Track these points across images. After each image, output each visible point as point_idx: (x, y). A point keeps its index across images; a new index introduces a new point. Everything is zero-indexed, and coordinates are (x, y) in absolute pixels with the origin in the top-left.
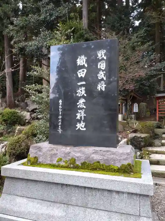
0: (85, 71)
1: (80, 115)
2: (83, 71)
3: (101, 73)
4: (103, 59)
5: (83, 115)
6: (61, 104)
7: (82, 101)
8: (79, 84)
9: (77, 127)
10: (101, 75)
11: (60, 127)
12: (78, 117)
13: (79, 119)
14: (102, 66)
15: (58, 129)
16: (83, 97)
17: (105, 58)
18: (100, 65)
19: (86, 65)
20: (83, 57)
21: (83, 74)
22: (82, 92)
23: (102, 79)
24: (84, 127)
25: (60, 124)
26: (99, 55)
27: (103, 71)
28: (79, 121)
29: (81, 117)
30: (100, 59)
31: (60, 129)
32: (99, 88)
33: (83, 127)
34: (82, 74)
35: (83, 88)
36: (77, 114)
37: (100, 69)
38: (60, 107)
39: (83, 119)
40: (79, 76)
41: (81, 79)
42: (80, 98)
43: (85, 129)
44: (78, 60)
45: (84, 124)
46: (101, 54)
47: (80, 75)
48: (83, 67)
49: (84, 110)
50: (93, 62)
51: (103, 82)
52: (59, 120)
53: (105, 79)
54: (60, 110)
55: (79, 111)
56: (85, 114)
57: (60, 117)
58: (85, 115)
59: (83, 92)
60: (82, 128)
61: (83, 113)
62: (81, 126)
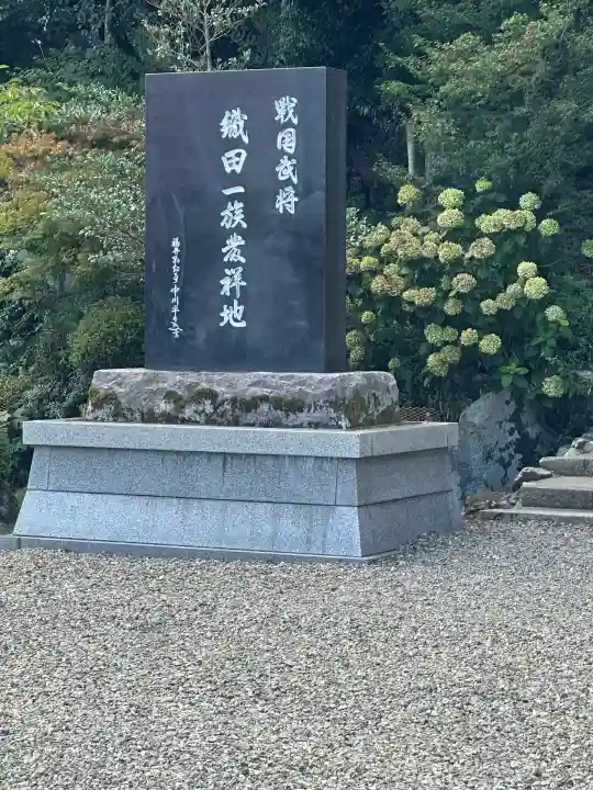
0: (244, 154)
1: (231, 282)
2: (239, 155)
3: (285, 162)
4: (289, 124)
5: (239, 282)
6: (176, 250)
7: (235, 242)
8: (228, 192)
9: (222, 319)
10: (286, 170)
11: (175, 318)
12: (226, 291)
13: (228, 294)
14: (287, 141)
15: (171, 326)
16: (238, 230)
17: (295, 121)
18: (283, 139)
19: (246, 139)
20: (236, 113)
21: (237, 163)
22: (234, 215)
23: (289, 182)
24: (242, 319)
25: (175, 310)
26: (281, 112)
27: (290, 157)
28: (229, 301)
29: (233, 290)
30: (282, 121)
31: (175, 325)
32: (280, 205)
33: (239, 318)
34: (234, 162)
35: (239, 205)
36: (222, 282)
37: (283, 152)
38: (175, 259)
39: (238, 296)
40: (228, 170)
41: (234, 179)
42: (229, 233)
43: (243, 324)
44: (224, 122)
45: (242, 308)
46: (285, 108)
47: (230, 165)
48: (237, 143)
49: (240, 269)
50: (263, 130)
51: (290, 189)
52: (174, 300)
53: (295, 180)
54: (176, 269)
55: (227, 271)
56: (243, 279)
57: (175, 290)
58: (244, 284)
59: (239, 218)
60: (236, 320)
61: (237, 277)
62: (232, 315)
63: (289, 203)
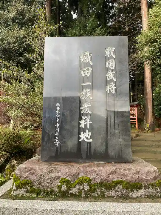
0: (91, 69)
1: (85, 122)
2: (88, 70)
3: (110, 73)
4: (112, 57)
6: (58, 108)
7: (87, 105)
8: (83, 84)
9: (81, 138)
10: (110, 76)
11: (57, 138)
12: (82, 126)
14: (111, 64)
15: (55, 141)
16: (88, 100)
17: (114, 56)
18: (109, 63)
19: (91, 63)
20: (87, 53)
21: (88, 73)
22: (86, 94)
23: (112, 80)
25: (57, 134)
26: (107, 53)
27: (112, 71)
28: (84, 130)
29: (86, 125)
30: (108, 56)
31: (57, 140)
32: (108, 90)
33: (89, 138)
34: (86, 73)
35: (88, 90)
36: (80, 122)
37: (109, 69)
38: (57, 112)
42: (83, 102)
43: (91, 140)
44: (81, 56)
46: (110, 51)
47: (84, 74)
48: (88, 65)
51: (112, 83)
52: (57, 129)
53: (115, 80)
54: (58, 116)
55: (83, 117)
56: (91, 121)
57: (58, 125)
59: (88, 95)
61: (88, 120)
62: (85, 137)
63: (112, 89)
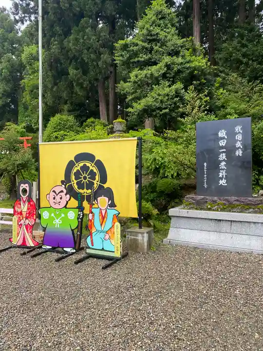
0: (226, 141)
1: (222, 174)
2: (224, 141)
3: (239, 142)
4: (240, 133)
6: (205, 166)
7: (223, 163)
8: (221, 151)
9: (219, 183)
10: (239, 144)
12: (221, 176)
14: (239, 137)
16: (224, 160)
17: (241, 132)
19: (226, 137)
20: (223, 131)
21: (224, 143)
22: (223, 157)
23: (239, 148)
25: (205, 181)
26: (237, 130)
27: (240, 141)
28: (222, 179)
29: (223, 176)
30: (237, 132)
31: (205, 184)
32: (237, 154)
34: (222, 143)
35: (224, 154)
36: (219, 174)
37: (238, 140)
38: (205, 168)
40: (221, 145)
41: (222, 147)
42: (221, 161)
43: (226, 184)
44: (219, 133)
45: (225, 181)
46: (238, 129)
48: (224, 138)
49: (225, 170)
50: (231, 134)
51: (240, 149)
52: (205, 178)
53: (242, 147)
54: (205, 171)
55: (221, 171)
57: (205, 176)
58: (226, 174)
59: (224, 157)
61: (224, 173)
62: (223, 182)
63: (240, 153)
